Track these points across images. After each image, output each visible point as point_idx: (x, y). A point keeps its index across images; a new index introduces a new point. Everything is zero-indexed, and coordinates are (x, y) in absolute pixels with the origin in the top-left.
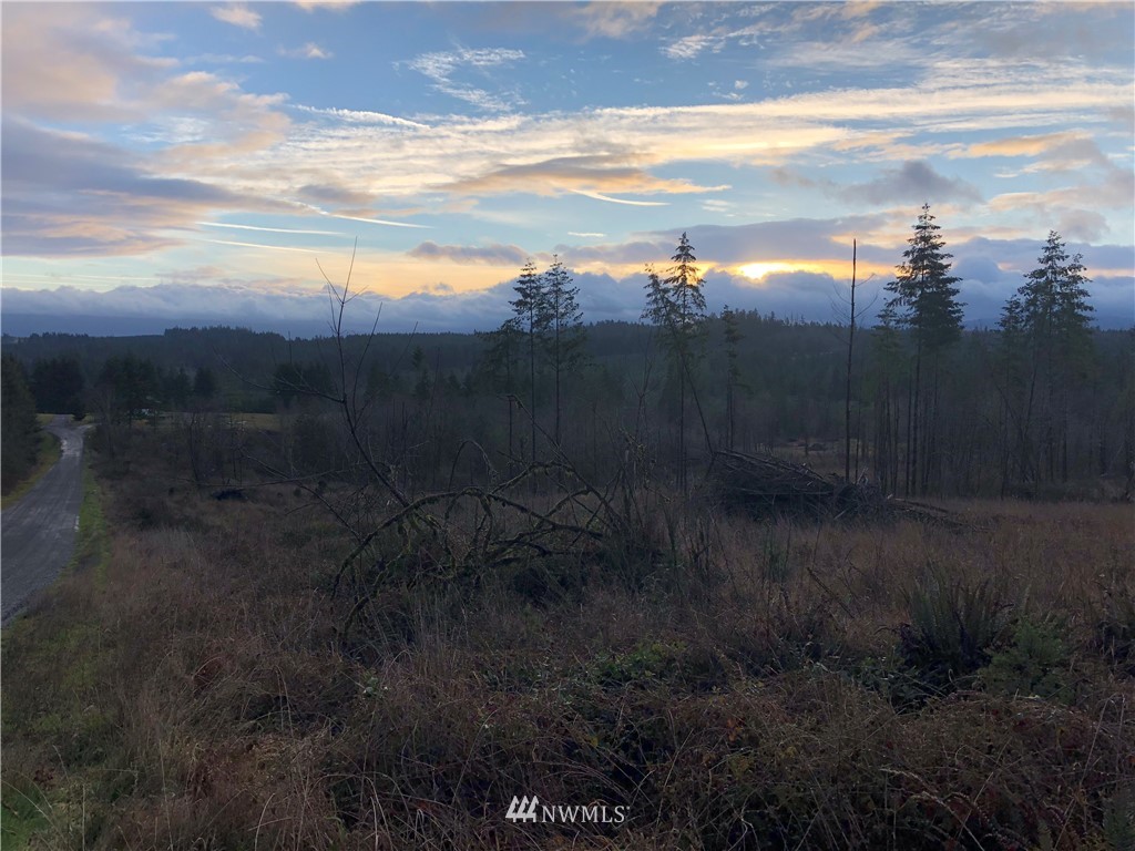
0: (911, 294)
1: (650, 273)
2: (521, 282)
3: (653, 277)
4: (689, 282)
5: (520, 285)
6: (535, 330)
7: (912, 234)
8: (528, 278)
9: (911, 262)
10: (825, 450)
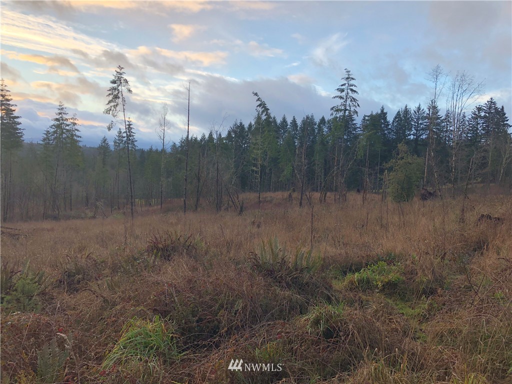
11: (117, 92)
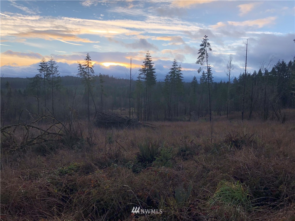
0: (145, 72)
1: (79, 63)
2: (41, 64)
3: (79, 64)
4: (89, 66)
5: (40, 65)
6: (45, 78)
7: (145, 57)
8: (43, 63)
9: (145, 64)
10: (125, 110)
11: (203, 51)
